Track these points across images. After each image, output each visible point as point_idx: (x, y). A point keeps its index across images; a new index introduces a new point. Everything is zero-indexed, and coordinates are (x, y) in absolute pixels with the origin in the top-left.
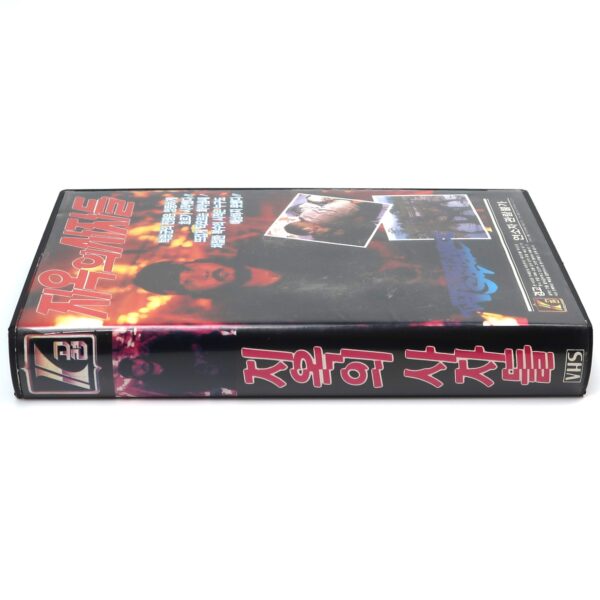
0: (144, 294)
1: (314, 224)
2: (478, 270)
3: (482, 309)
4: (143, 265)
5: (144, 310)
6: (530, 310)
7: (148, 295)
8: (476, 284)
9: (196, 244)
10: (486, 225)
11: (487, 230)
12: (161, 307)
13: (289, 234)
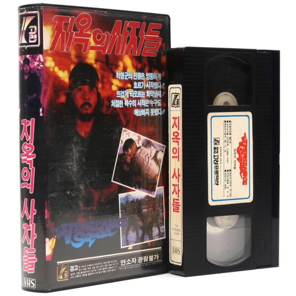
0: (70, 68)
1: (134, 155)
2: (92, 239)
3: (59, 239)
4: (95, 66)
5: (56, 69)
6: (58, 263)
7: (69, 70)
8: (79, 237)
9: (115, 92)
10: (134, 247)
11: (130, 247)
12: (60, 78)
13: (124, 141)
